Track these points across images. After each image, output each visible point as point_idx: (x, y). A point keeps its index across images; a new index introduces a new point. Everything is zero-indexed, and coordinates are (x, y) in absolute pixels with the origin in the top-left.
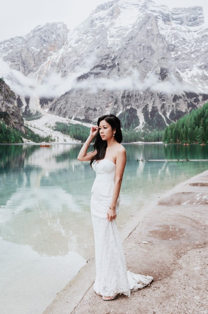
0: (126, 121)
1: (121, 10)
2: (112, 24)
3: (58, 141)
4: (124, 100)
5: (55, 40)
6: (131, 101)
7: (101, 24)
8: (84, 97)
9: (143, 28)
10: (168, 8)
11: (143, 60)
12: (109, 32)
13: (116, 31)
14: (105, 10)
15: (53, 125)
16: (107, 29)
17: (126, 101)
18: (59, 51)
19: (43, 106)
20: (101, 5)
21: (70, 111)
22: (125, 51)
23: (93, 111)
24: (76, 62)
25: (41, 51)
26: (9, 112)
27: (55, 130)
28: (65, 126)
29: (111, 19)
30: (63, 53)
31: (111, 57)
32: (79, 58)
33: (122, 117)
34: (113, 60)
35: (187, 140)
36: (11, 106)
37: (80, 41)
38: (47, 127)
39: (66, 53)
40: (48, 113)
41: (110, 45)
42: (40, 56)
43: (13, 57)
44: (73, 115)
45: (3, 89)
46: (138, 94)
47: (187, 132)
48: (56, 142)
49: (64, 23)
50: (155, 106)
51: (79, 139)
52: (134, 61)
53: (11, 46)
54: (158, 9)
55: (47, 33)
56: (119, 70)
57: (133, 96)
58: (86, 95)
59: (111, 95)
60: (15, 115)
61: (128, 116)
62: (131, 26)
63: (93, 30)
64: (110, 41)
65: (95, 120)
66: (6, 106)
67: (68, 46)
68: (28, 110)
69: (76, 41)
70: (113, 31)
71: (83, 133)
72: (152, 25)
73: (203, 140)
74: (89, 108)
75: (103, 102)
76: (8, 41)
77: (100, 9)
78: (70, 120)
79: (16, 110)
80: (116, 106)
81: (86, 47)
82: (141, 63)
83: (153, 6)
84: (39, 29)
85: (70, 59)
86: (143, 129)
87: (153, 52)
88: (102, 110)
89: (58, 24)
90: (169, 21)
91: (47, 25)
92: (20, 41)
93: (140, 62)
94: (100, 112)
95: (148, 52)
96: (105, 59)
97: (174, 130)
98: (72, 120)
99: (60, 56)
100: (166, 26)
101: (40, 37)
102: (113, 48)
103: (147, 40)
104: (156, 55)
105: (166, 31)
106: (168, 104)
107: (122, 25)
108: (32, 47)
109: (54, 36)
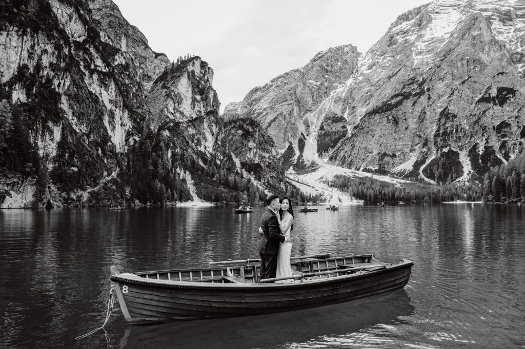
0: (440, 170)
1: (433, 16)
2: (420, 36)
3: (329, 201)
4: (439, 140)
5: (341, 69)
6: (449, 140)
7: (404, 39)
8: (377, 138)
9: (467, 35)
10: (508, 3)
11: (467, 80)
12: (415, 48)
13: (425, 46)
14: (410, 20)
15: (331, 179)
16: (412, 44)
17: (441, 140)
18: (346, 82)
19: (322, 154)
20: (403, 15)
21: (357, 160)
22: (438, 70)
23: (391, 158)
24: (369, 94)
25: (322, 84)
26: (264, 164)
27: (331, 186)
28: (345, 180)
29: (418, 31)
30: (351, 84)
31: (418, 81)
32: (373, 88)
33: (435, 164)
34: (421, 84)
36: (267, 155)
37: (374, 65)
38: (321, 183)
39: (356, 83)
40: (327, 163)
41: (416, 65)
42: (320, 91)
43: (285, 95)
44: (361, 164)
45: (257, 133)
46: (461, 129)
47: (518, 182)
48: (327, 203)
49: (353, 45)
50: (489, 145)
51: (361, 198)
52: (453, 83)
53: (285, 83)
54: (491, 7)
55: (329, 61)
56: (429, 98)
57: (452, 132)
58: (380, 136)
59: (418, 133)
60: (272, 166)
61: (445, 163)
62: (448, 35)
63: (393, 48)
64: (417, 59)
65: (393, 170)
66: (260, 156)
67: (358, 74)
68: (301, 161)
69: (369, 66)
70: (421, 46)
72: (480, 29)
74: (385, 154)
75: (406, 145)
76: (282, 77)
77: (402, 20)
78: (357, 172)
79: (273, 161)
80: (425, 150)
81: (382, 72)
82: (465, 85)
83: (484, 3)
84: (319, 58)
85: (361, 90)
86: (468, 181)
87: (483, 66)
88: (404, 156)
89: (345, 49)
90: (511, 20)
91: (330, 50)
92: (297, 75)
93: (463, 83)
94: (401, 159)
95: (476, 67)
96: (408, 85)
97: (494, 180)
98: (360, 172)
99: (347, 88)
100: (505, 28)
101: (322, 67)
102: (421, 69)
103: (473, 50)
104: (488, 70)
105: (507, 35)
106: (513, 142)
107: (434, 36)
108: (311, 81)
109: (339, 63)
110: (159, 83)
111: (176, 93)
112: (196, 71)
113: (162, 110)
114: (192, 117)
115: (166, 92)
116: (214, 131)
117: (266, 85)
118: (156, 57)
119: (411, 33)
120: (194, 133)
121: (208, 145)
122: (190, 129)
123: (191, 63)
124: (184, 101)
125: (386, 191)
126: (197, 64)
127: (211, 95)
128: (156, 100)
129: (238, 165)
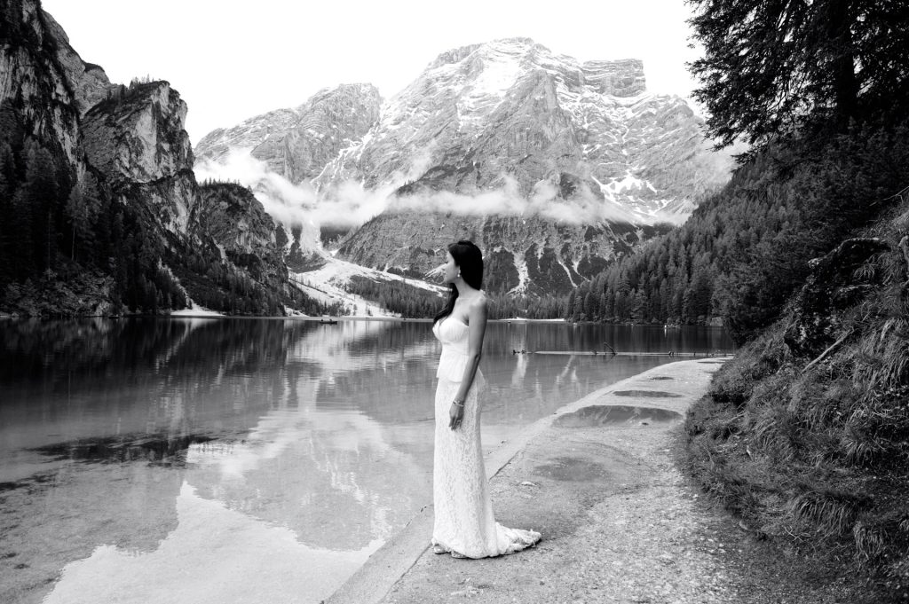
0: (491, 276)
1: (485, 62)
2: (468, 88)
3: (354, 314)
4: (489, 235)
5: (355, 117)
6: (502, 237)
7: (446, 88)
8: (408, 227)
9: (527, 98)
10: (576, 62)
11: (526, 159)
12: (461, 104)
13: (474, 103)
14: (454, 63)
15: (346, 281)
16: (458, 97)
17: (492, 236)
18: (362, 139)
19: (328, 243)
20: (446, 53)
21: (381, 256)
22: (491, 140)
23: (426, 256)
24: (395, 160)
25: (327, 137)
26: (260, 256)
27: (350, 292)
28: (369, 284)
29: (465, 80)
30: (369, 143)
31: (465, 151)
32: (401, 152)
34: (468, 157)
35: (613, 315)
36: (264, 243)
37: (403, 119)
38: (335, 287)
39: (376, 142)
40: (337, 257)
41: (462, 129)
42: (324, 148)
43: (272, 148)
44: (386, 262)
45: (250, 209)
46: (517, 223)
47: (613, 301)
48: (351, 316)
49: (374, 85)
50: (550, 247)
51: (397, 311)
52: (509, 160)
53: (269, 128)
54: (556, 63)
55: (339, 104)
56: (479, 178)
57: (506, 227)
58: (413, 224)
59: (463, 224)
60: (272, 260)
61: (497, 267)
62: (504, 93)
63: (430, 99)
64: (463, 120)
65: (430, 273)
66: (254, 243)
67: (379, 129)
68: (297, 251)
69: (396, 120)
70: (468, 102)
71: (405, 299)
72: (544, 93)
73: (646, 316)
74: (419, 250)
75: (447, 239)
76: (264, 118)
77: (444, 61)
78: (380, 272)
79: (273, 252)
81: (415, 131)
82: (523, 165)
83: (547, 57)
84: (324, 97)
85: (383, 153)
86: (525, 293)
87: (546, 144)
89: (363, 88)
90: (578, 86)
91: (341, 89)
92: (288, 117)
93: (522, 162)
94: (440, 258)
95: (538, 142)
96: (452, 155)
97: (587, 296)
98: (385, 273)
99: (364, 148)
100: (572, 94)
101: (327, 110)
102: (469, 135)
103: (534, 120)
104: (551, 149)
105: (573, 104)
106: (576, 245)
107: (486, 91)
108: (310, 131)
109: (353, 109)
110: (99, 115)
111: (133, 136)
112: (161, 103)
113: (111, 162)
114: (156, 177)
115: (115, 133)
116: (190, 200)
117: (237, 127)
118: (86, 70)
119: (455, 81)
120: (160, 201)
121: (180, 222)
122: (154, 196)
123: (156, 92)
124: (145, 151)
125: (430, 301)
126: (165, 93)
127: (185, 145)
128: (96, 144)
129: (223, 256)
